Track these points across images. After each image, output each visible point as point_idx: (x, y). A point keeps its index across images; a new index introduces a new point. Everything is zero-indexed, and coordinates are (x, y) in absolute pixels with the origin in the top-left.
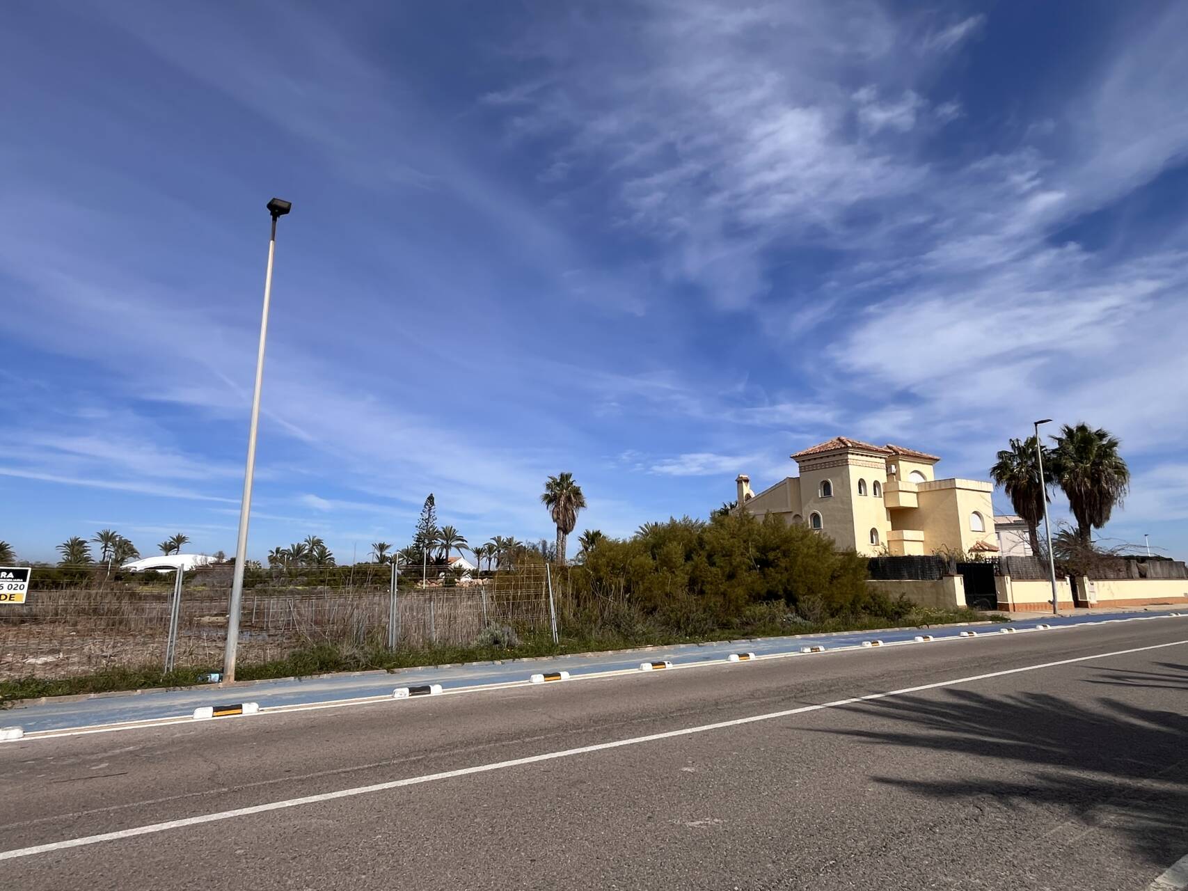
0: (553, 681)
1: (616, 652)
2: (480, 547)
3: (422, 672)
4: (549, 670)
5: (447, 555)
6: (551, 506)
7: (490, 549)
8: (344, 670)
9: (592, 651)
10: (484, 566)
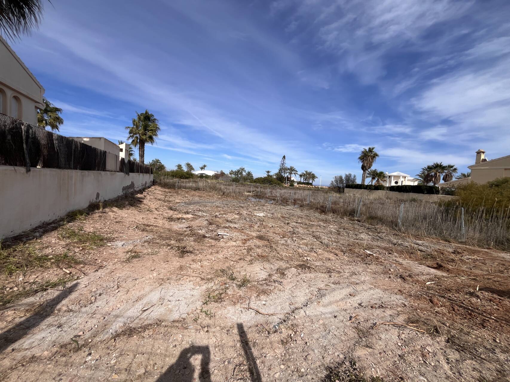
2: (301, 174)
5: (291, 176)
7: (304, 175)
10: (302, 180)
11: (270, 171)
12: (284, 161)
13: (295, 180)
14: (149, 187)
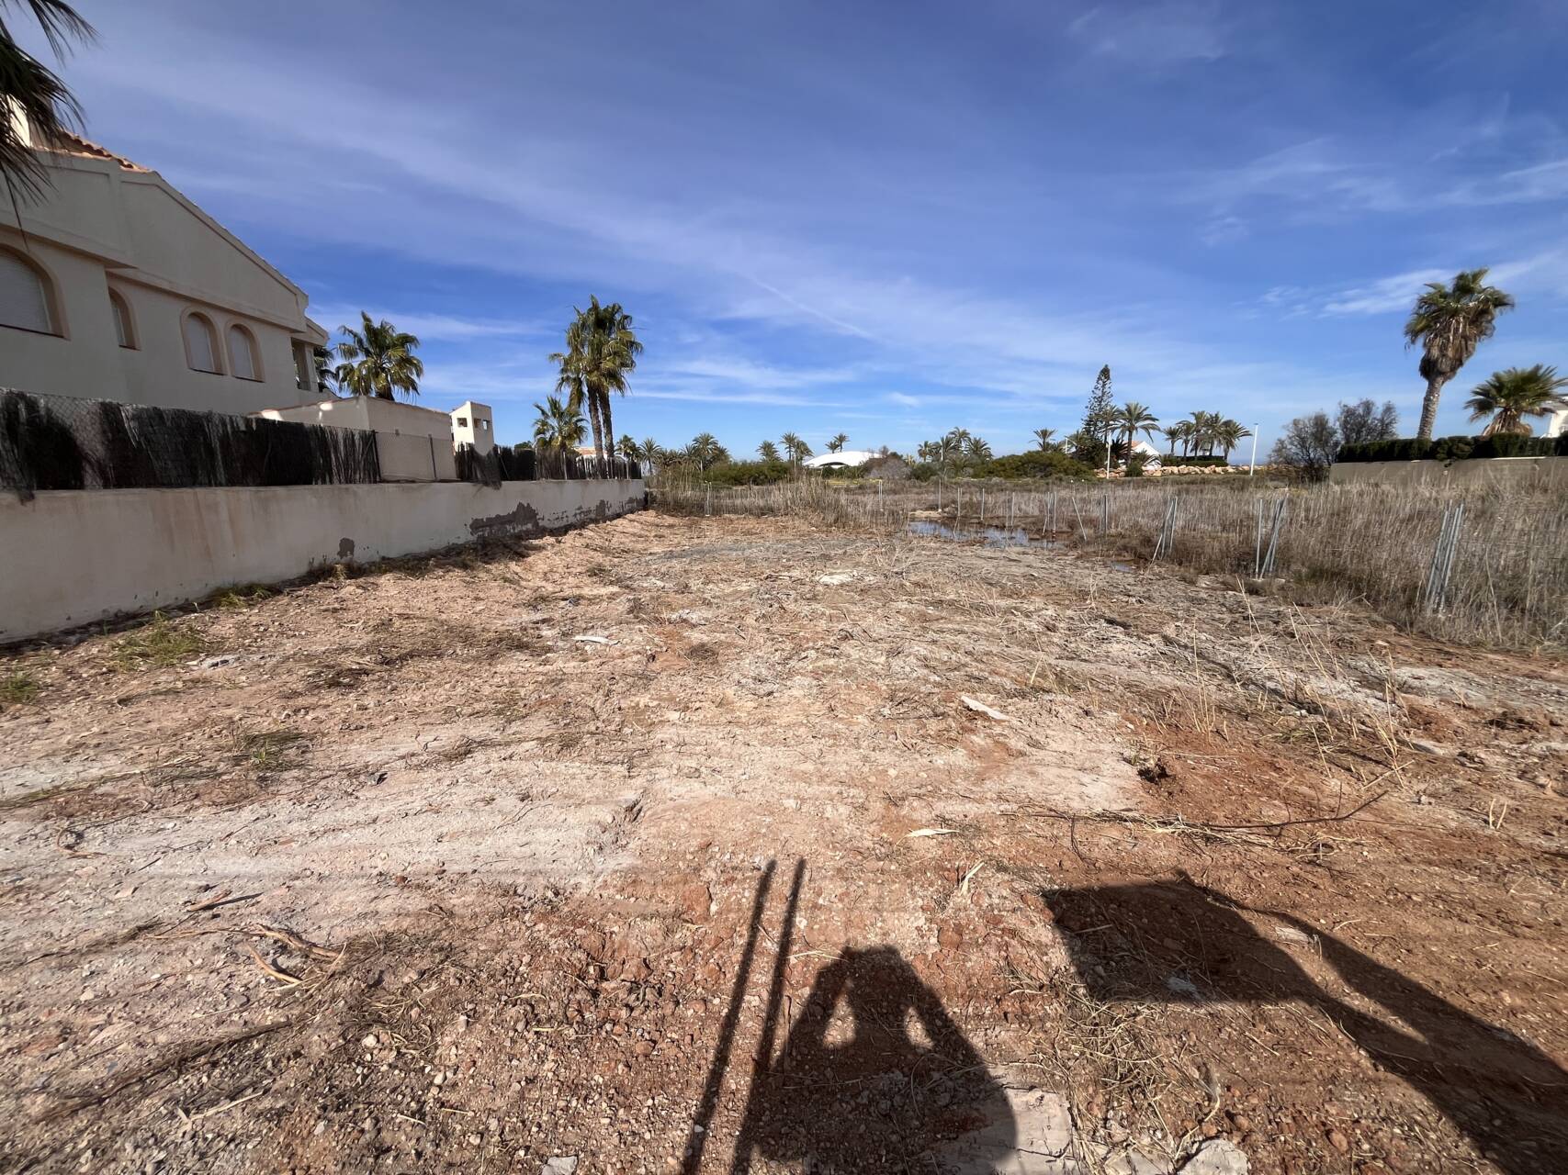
2: (1175, 426)
5: (1130, 439)
7: (1187, 429)
11: (1050, 430)
12: (1104, 386)
13: (1151, 452)
14: (619, 516)
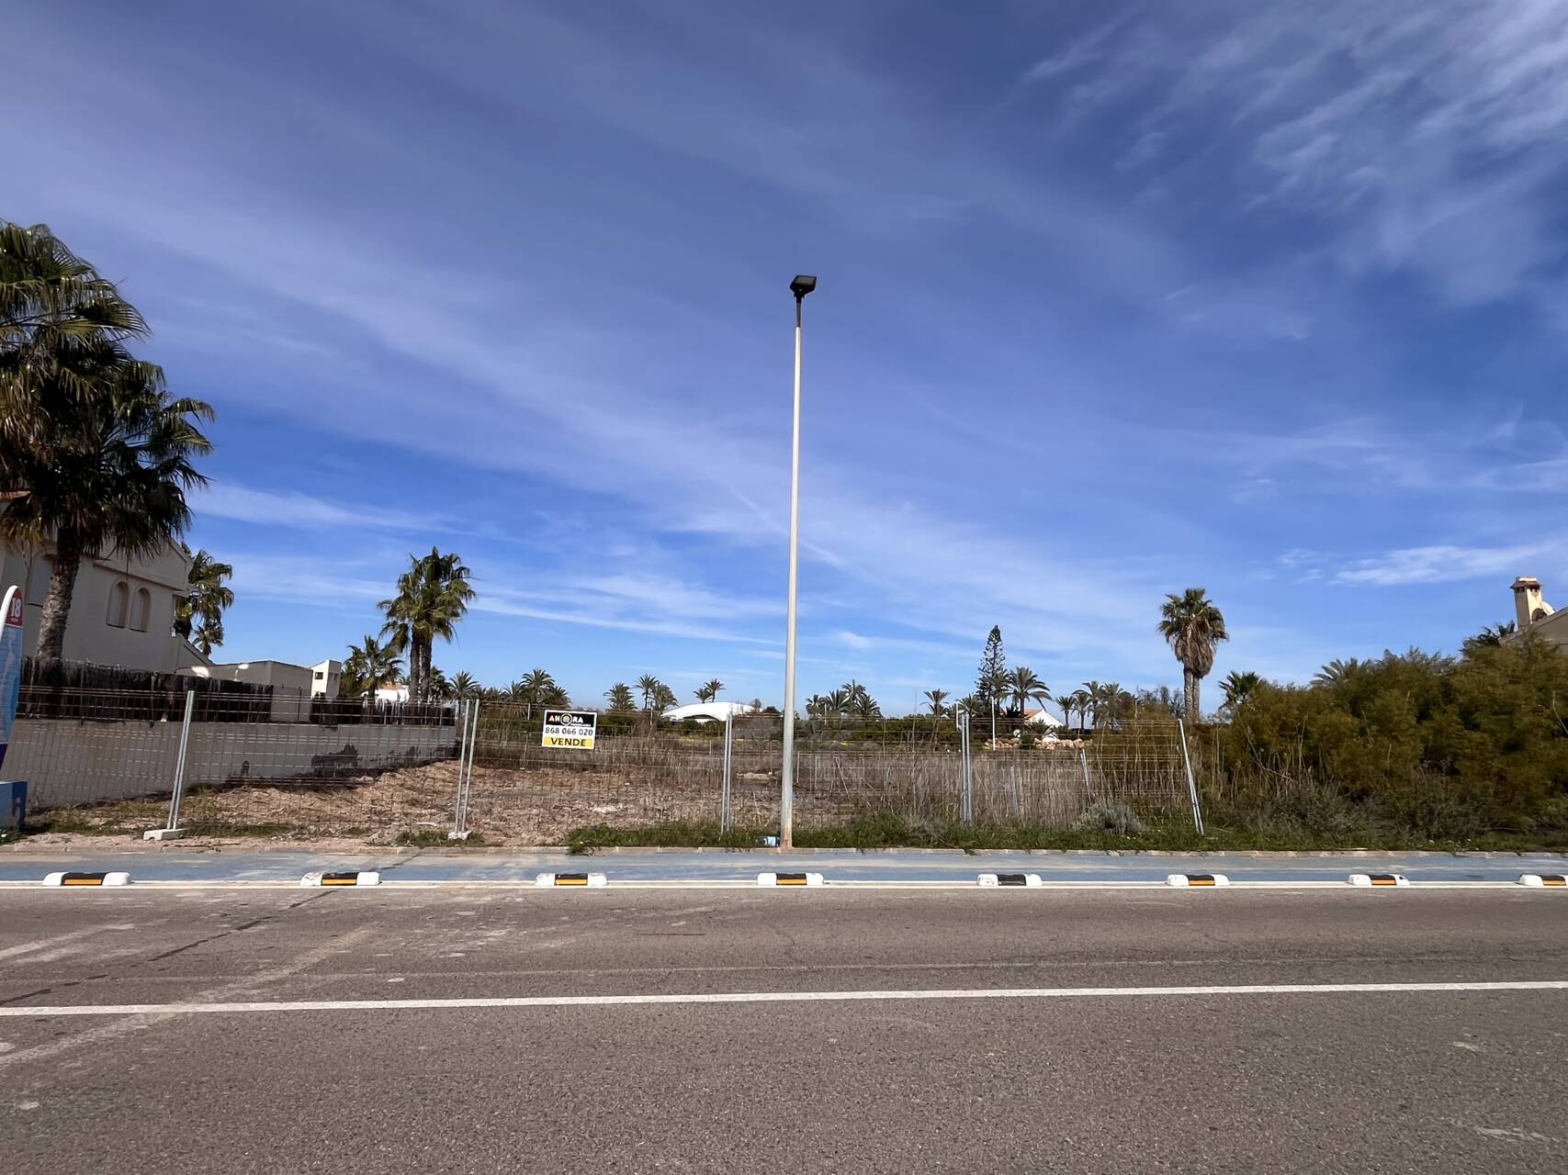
0: (1202, 886)
1: (1301, 854)
2: (1067, 695)
3: (1010, 857)
4: (1195, 869)
5: (1022, 707)
6: (1173, 639)
7: (1082, 698)
8: (912, 845)
9: (1261, 849)
10: (1075, 721)
11: (942, 691)
12: (995, 647)
13: (1047, 722)
14: (426, 763)
